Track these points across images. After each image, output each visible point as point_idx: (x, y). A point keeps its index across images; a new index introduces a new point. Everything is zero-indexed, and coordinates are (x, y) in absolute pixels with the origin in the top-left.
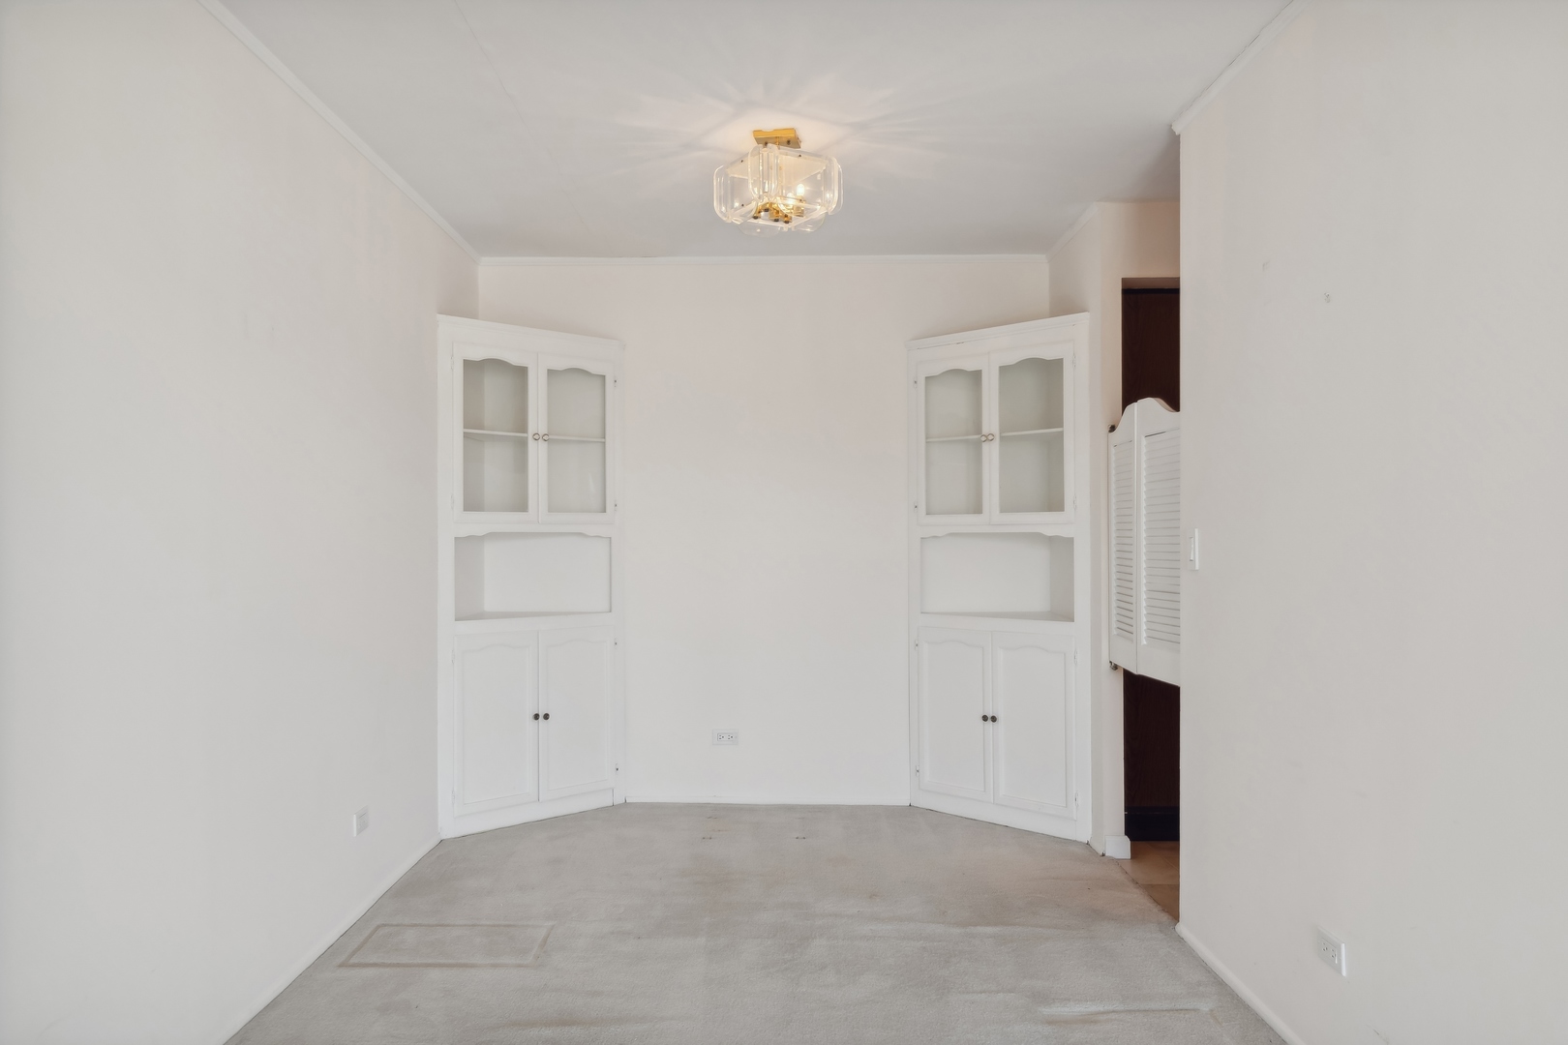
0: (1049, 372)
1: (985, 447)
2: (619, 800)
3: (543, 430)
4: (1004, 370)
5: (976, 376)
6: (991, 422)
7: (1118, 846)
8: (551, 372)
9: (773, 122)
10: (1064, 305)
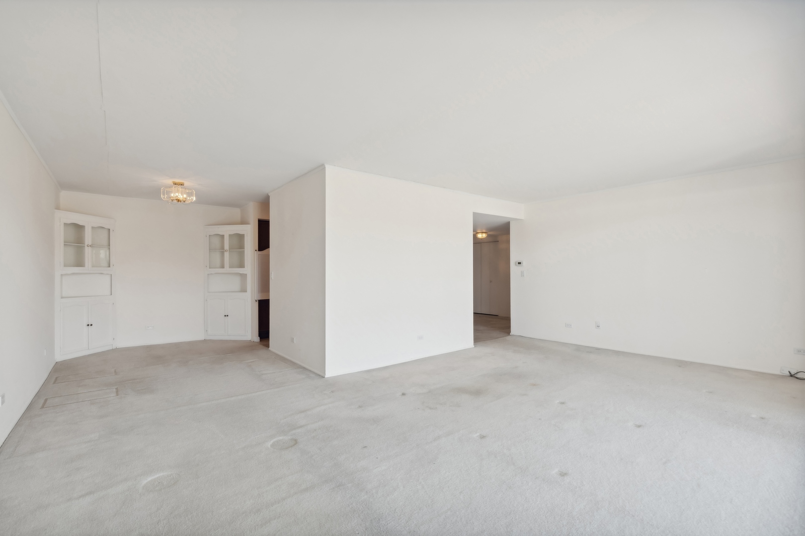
0: (241, 237)
1: (225, 253)
2: (114, 347)
3: (90, 244)
4: (230, 235)
5: (222, 236)
6: (227, 247)
7: (257, 339)
8: (93, 228)
9: (177, 181)
10: (243, 222)
